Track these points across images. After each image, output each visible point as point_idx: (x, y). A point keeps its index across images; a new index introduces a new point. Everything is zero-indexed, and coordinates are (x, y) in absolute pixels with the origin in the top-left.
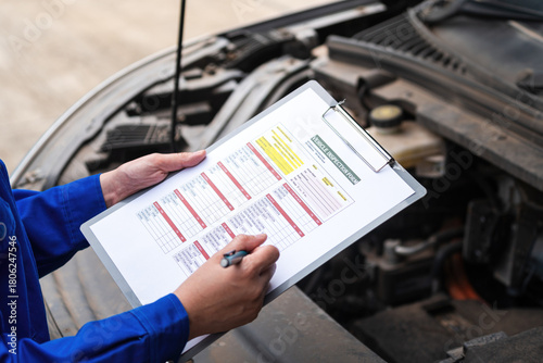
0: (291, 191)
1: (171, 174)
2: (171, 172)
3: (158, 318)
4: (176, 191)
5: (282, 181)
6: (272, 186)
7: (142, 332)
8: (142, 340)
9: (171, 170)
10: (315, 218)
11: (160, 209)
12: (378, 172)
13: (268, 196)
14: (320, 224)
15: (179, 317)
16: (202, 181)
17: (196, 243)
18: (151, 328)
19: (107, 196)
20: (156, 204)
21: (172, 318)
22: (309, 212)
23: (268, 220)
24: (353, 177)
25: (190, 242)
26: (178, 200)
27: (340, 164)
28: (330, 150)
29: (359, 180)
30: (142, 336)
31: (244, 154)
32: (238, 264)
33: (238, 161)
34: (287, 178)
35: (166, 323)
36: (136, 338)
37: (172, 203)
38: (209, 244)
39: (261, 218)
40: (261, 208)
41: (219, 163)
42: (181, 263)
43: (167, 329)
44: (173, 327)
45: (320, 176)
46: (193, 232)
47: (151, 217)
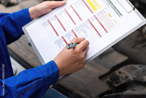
0: (96, 18)
1: (53, 9)
2: (54, 8)
3: (48, 71)
4: (55, 16)
5: (93, 14)
6: (90, 16)
7: (42, 76)
8: (42, 79)
9: (54, 7)
10: (105, 30)
11: (50, 22)
12: (129, 13)
13: (88, 20)
14: (107, 32)
15: (55, 70)
16: (65, 12)
17: (63, 37)
18: (46, 74)
19: (32, 16)
20: (48, 20)
21: (53, 71)
22: (103, 27)
23: (88, 29)
24: (120, 14)
25: (60, 36)
26: (56, 19)
27: (115, 8)
28: (111, 2)
29: (122, 15)
30: (42, 78)
31: (79, 2)
32: (74, 48)
33: (77, 5)
34: (95, 13)
35: (51, 72)
36: (40, 78)
37: (54, 20)
38: (67, 38)
39: (85, 28)
40: (86, 24)
41: (71, 5)
42: (57, 44)
43: (51, 74)
44: (53, 74)
45: (107, 13)
46: (61, 33)
47: (47, 26)
